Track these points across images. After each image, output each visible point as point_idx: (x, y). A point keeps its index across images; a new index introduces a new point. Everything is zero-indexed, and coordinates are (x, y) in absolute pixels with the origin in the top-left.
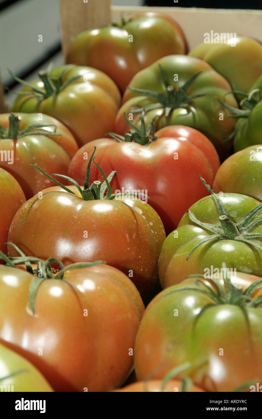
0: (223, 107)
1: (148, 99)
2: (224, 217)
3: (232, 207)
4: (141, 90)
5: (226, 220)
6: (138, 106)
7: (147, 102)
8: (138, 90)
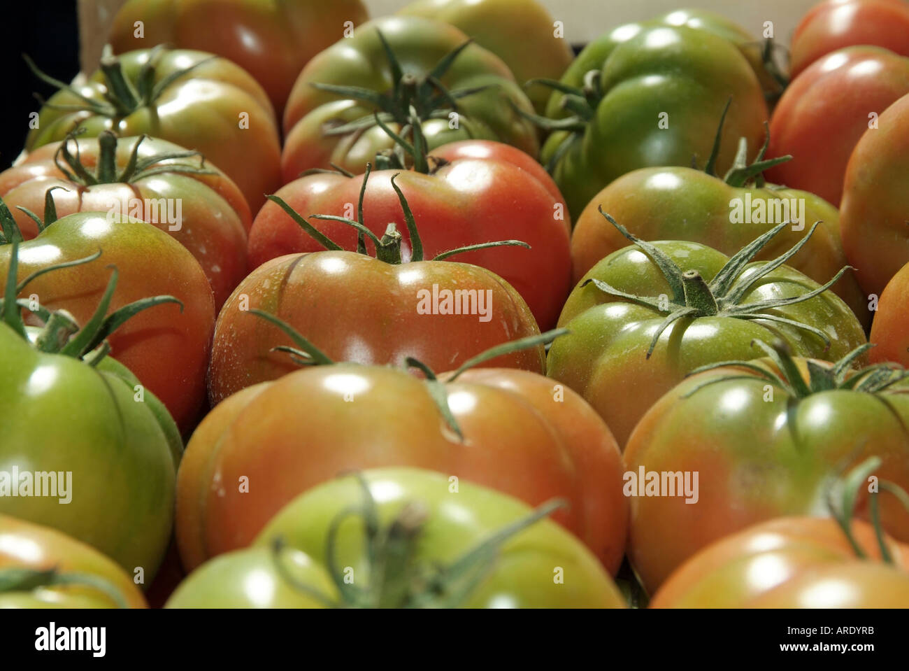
0: (518, 114)
1: (359, 105)
2: (693, 273)
3: (685, 261)
4: (342, 88)
5: (698, 279)
6: (340, 119)
7: (358, 111)
8: (333, 87)
